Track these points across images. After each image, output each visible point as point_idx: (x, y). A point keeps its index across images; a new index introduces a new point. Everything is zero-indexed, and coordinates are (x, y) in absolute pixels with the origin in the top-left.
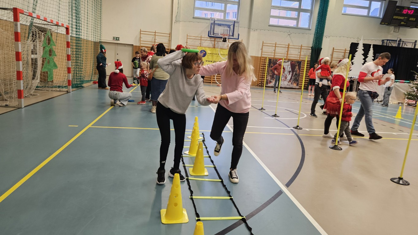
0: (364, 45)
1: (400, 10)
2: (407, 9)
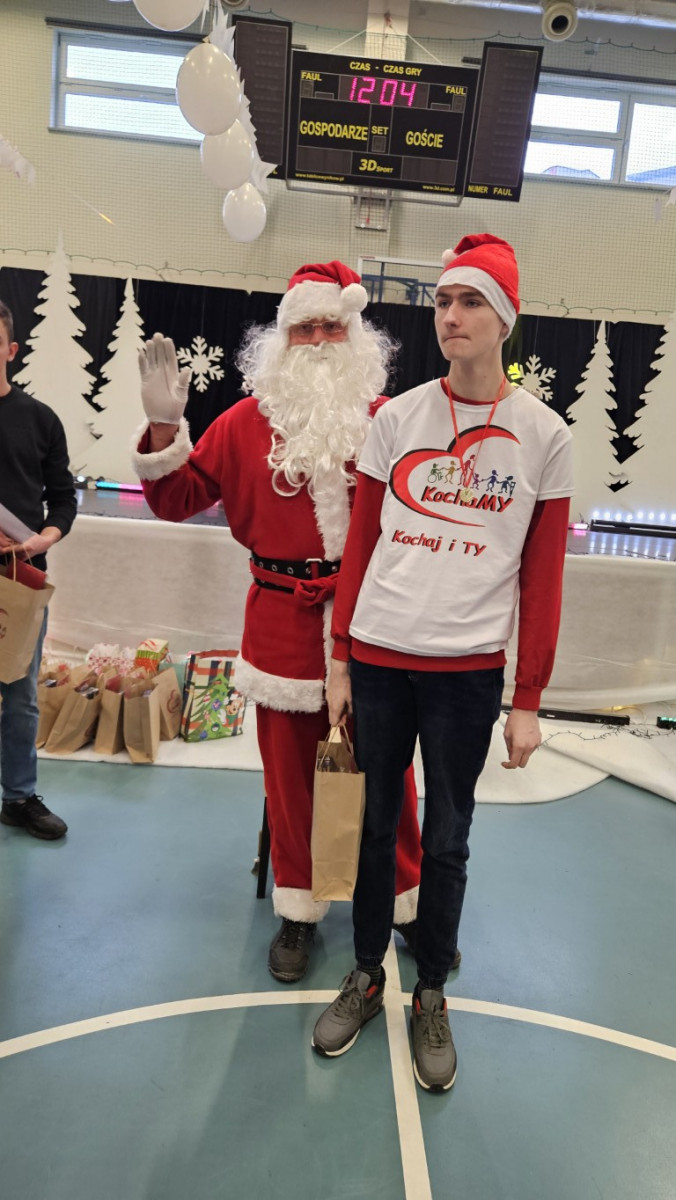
0: (77, 280)
1: (328, 84)
2: (371, 74)
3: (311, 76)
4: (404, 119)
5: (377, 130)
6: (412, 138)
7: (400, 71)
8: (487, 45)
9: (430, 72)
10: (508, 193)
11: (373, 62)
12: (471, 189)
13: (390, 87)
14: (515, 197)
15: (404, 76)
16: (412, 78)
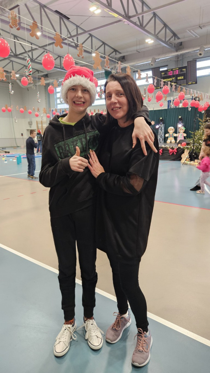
1: (165, 74)
2: (171, 71)
3: (163, 73)
4: (177, 76)
5: (173, 78)
6: (179, 78)
7: (175, 69)
8: (188, 62)
9: (180, 68)
10: (195, 83)
11: (171, 69)
12: (189, 83)
13: (171, 72)
14: (196, 83)
15: (176, 70)
16: (177, 70)
